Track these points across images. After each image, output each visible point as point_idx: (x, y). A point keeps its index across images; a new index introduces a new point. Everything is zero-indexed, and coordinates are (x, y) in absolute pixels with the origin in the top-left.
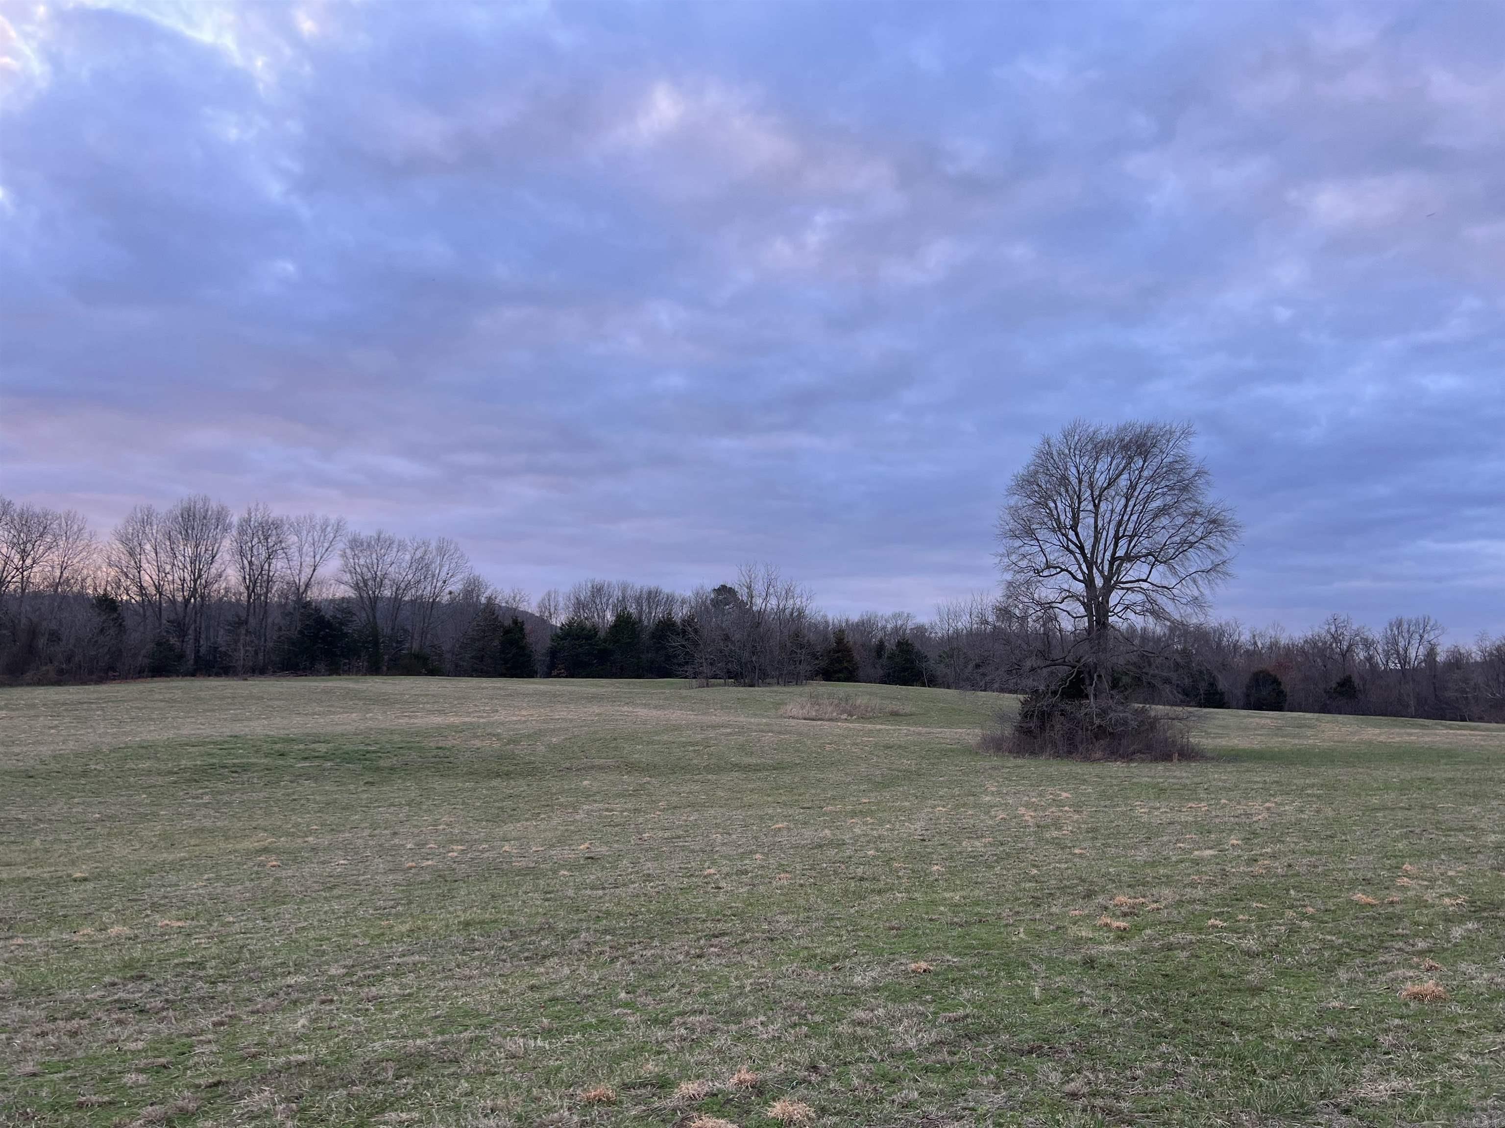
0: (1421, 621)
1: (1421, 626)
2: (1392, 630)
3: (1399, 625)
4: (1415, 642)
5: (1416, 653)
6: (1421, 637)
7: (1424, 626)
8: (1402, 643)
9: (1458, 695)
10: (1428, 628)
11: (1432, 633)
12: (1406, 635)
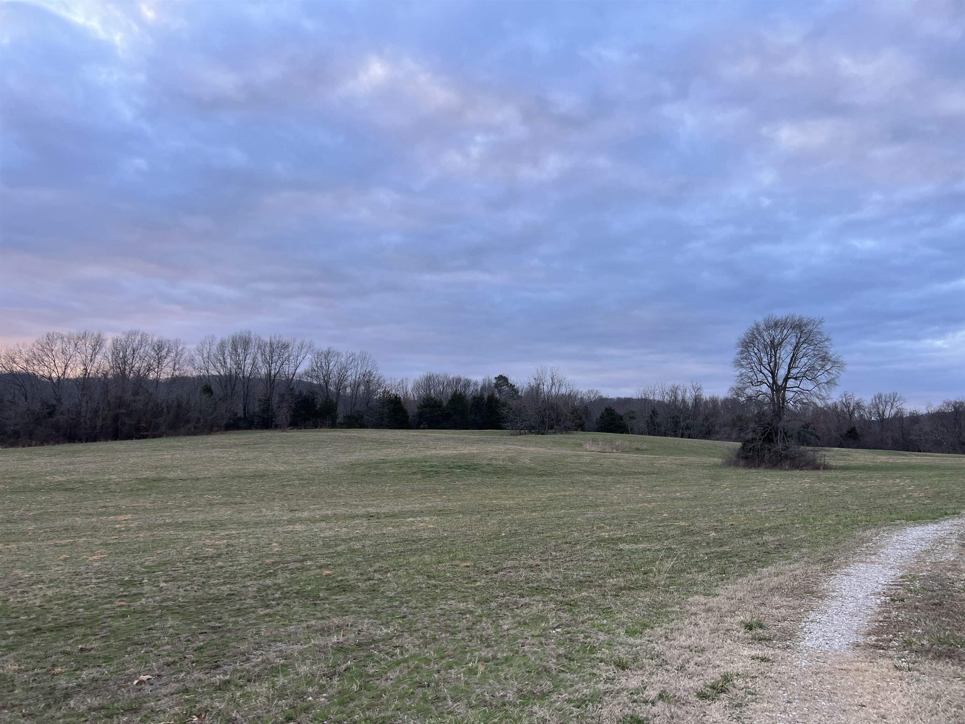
0: (892, 396)
1: (892, 398)
2: (875, 401)
3: (880, 397)
4: (888, 408)
5: (889, 413)
6: (892, 404)
7: (893, 399)
8: (881, 407)
9: (917, 438)
10: (896, 399)
11: (898, 402)
12: (884, 403)
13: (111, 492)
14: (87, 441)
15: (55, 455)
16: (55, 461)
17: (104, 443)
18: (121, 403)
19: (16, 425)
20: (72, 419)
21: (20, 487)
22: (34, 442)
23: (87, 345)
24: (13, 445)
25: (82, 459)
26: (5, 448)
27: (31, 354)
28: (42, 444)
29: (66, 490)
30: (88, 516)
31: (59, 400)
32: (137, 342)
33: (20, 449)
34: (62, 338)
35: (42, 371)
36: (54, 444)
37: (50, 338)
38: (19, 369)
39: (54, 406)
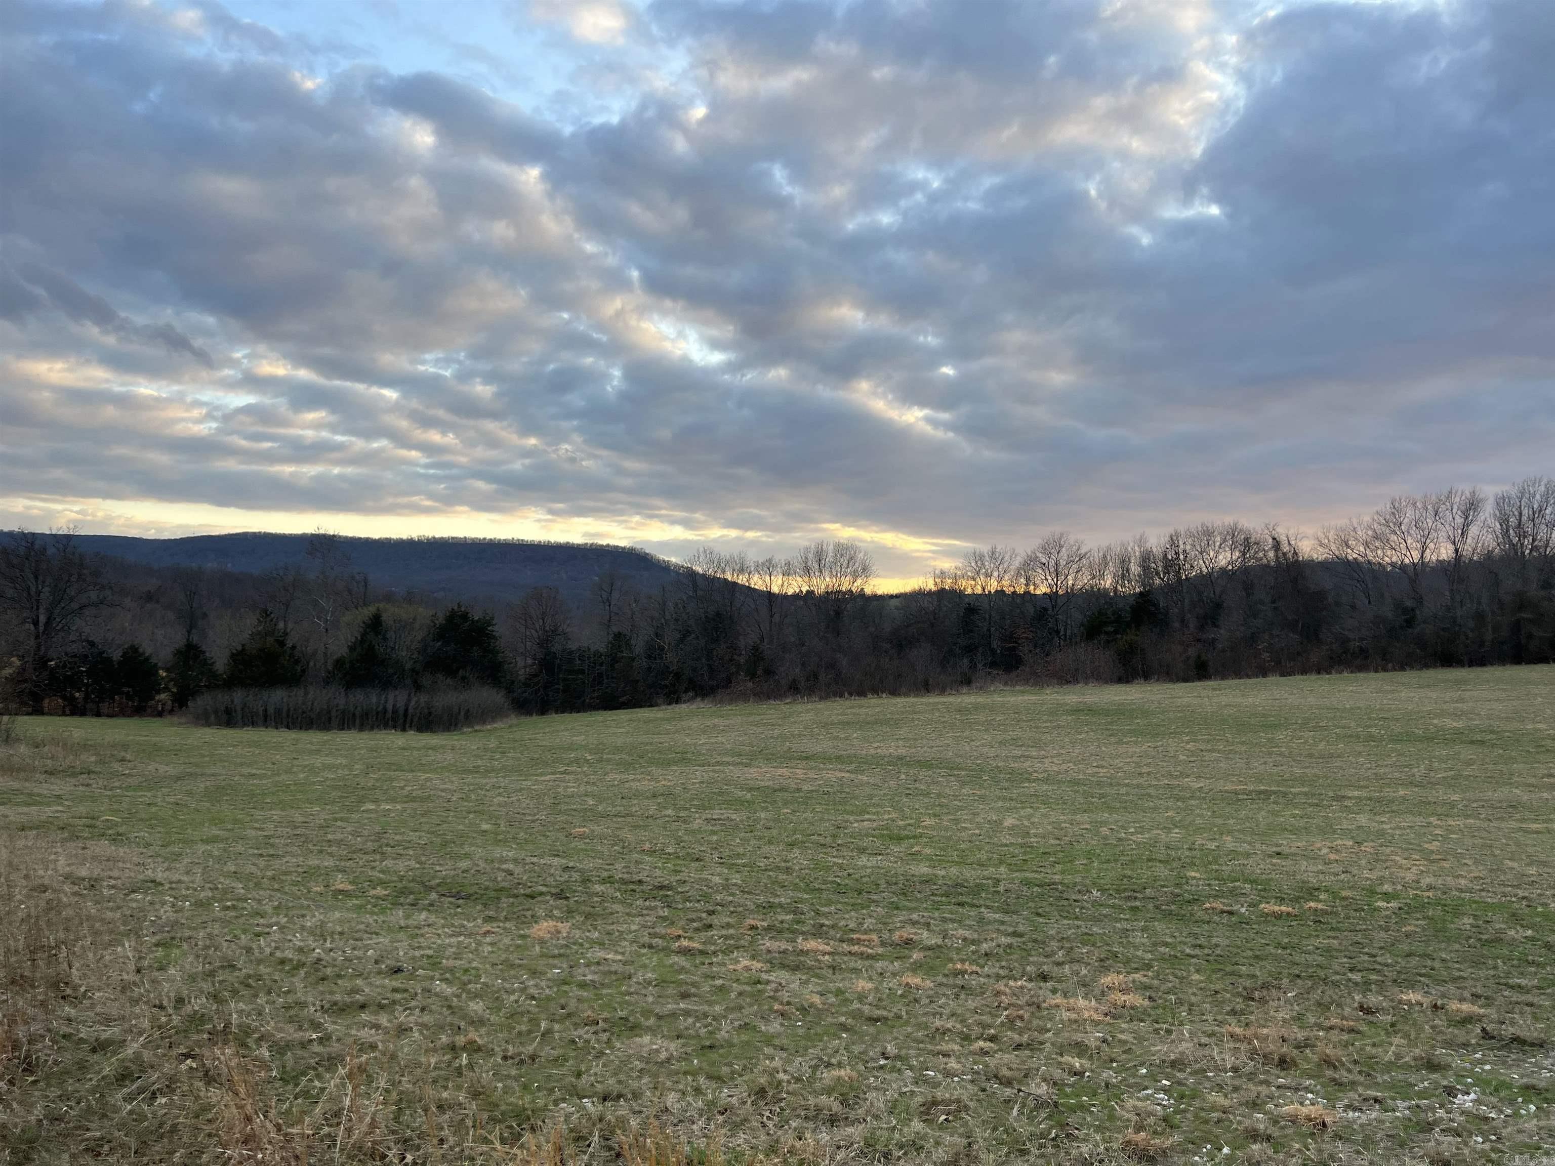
13: (1548, 750)
14: (1471, 665)
15: (1428, 686)
16: (1434, 696)
17: (1501, 668)
18: (1522, 603)
19: (1362, 639)
20: (1443, 629)
21: (1401, 734)
22: (1390, 665)
23: (1455, 511)
24: (1362, 668)
25: (1475, 694)
26: (1352, 672)
27: (1370, 533)
28: (1402, 668)
29: (1472, 742)
30: (1532, 789)
31: (1420, 601)
32: (1538, 497)
33: (1372, 675)
34: (1414, 504)
35: (1388, 557)
36: (1421, 669)
37: (1397, 505)
38: (1355, 556)
39: (1413, 610)
